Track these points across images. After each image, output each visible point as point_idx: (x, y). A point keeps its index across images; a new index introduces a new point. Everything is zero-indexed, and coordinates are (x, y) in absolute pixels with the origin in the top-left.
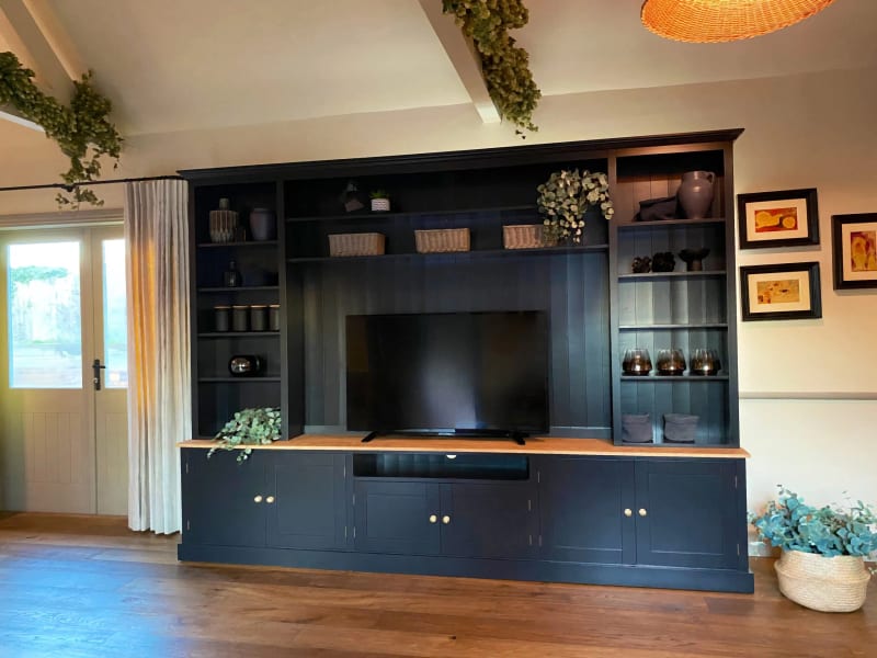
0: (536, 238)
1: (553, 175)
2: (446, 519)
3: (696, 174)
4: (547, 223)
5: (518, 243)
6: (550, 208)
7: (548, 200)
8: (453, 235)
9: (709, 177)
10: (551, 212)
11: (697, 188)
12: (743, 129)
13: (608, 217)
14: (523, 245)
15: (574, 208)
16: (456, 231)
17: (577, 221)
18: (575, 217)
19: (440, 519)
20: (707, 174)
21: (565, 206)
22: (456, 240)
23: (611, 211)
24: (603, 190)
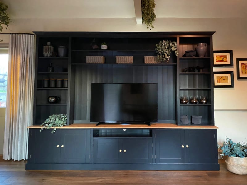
0: (155, 60)
1: (161, 42)
2: (125, 151)
3: (202, 44)
4: (158, 56)
5: (149, 61)
6: (160, 51)
7: (159, 49)
8: (128, 58)
9: (206, 45)
10: (160, 53)
11: (202, 48)
12: (215, 32)
13: (177, 55)
14: (150, 62)
15: (167, 52)
16: (129, 57)
17: (168, 56)
18: (168, 54)
19: (123, 151)
20: (205, 44)
21: (164, 51)
22: (129, 60)
23: (178, 53)
24: (176, 47)
